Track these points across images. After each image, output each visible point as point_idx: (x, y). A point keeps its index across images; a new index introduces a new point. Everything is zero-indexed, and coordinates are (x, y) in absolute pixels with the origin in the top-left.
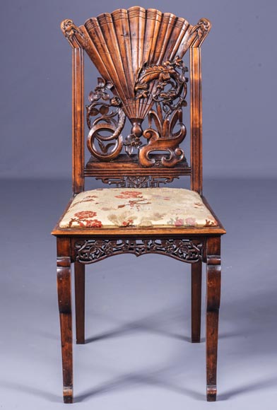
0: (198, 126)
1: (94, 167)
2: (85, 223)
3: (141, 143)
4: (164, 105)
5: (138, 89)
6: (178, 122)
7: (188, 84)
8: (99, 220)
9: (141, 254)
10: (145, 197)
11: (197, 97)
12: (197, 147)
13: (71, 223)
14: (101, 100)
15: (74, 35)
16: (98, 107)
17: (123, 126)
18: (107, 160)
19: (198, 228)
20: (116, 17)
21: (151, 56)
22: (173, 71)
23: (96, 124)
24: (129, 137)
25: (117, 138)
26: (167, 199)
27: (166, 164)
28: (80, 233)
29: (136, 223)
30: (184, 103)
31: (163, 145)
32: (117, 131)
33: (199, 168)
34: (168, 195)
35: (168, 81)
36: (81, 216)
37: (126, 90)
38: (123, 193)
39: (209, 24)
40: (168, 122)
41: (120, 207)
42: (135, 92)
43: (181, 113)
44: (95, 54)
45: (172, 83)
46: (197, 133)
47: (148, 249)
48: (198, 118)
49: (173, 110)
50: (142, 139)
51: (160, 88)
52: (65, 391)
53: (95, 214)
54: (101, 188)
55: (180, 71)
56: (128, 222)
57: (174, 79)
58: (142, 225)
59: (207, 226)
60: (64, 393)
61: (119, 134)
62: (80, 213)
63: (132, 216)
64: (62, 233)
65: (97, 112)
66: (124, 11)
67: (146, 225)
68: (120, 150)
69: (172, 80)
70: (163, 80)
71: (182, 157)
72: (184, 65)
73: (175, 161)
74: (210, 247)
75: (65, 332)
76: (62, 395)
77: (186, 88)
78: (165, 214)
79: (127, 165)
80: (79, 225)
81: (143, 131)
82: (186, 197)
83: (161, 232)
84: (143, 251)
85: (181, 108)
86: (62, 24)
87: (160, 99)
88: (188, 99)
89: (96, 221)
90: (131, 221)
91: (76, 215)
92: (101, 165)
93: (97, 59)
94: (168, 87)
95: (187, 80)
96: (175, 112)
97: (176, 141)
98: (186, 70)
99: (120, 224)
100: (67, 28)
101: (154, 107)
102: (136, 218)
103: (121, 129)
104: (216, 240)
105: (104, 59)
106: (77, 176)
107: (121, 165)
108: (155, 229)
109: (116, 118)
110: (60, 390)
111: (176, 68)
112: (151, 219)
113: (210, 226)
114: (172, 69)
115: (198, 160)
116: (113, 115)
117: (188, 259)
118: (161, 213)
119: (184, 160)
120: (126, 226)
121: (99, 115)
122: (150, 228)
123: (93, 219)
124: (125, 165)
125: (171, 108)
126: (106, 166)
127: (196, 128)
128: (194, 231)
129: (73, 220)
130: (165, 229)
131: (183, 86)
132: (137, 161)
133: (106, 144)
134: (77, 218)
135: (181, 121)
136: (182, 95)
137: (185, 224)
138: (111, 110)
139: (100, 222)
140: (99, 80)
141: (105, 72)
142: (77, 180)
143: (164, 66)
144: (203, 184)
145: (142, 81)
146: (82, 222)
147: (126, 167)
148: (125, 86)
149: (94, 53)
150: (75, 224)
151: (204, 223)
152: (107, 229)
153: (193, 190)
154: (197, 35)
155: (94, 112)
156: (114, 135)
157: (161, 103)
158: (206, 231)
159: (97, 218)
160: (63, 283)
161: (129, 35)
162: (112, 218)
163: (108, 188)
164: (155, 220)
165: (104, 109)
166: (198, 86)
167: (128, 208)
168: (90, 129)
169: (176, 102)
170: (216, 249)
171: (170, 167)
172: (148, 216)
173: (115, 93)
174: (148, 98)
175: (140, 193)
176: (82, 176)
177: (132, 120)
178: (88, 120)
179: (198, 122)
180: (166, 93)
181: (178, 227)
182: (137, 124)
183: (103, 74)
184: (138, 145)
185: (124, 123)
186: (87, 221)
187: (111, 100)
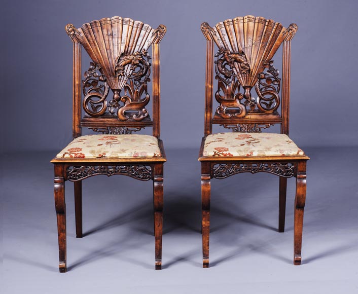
0: (157, 95)
1: (88, 121)
2: (73, 155)
3: (119, 105)
4: (135, 80)
5: (118, 70)
6: (144, 91)
7: (151, 68)
8: (83, 153)
9: (111, 175)
10: (119, 139)
11: (157, 76)
12: (157, 108)
13: (64, 155)
14: (93, 77)
15: (74, 34)
16: (90, 82)
17: (108, 94)
18: (96, 116)
19: (148, 158)
20: (103, 23)
21: (127, 49)
22: (141, 59)
23: (89, 93)
24: (111, 101)
25: (103, 102)
26: (133, 141)
27: (137, 119)
28: (70, 161)
29: (108, 155)
30: (148, 80)
31: (134, 107)
32: (103, 98)
33: (158, 121)
34: (134, 138)
35: (138, 65)
36: (71, 151)
37: (109, 71)
38: (104, 137)
39: (165, 28)
40: (137, 91)
41: (99, 145)
42: (116, 72)
43: (146, 86)
44: (89, 47)
45: (140, 67)
46: (157, 99)
47: (116, 172)
48: (157, 89)
49: (141, 84)
50: (120, 103)
51: (132, 69)
52: (61, 264)
53: (81, 150)
54: (92, 134)
55: (146, 59)
56: (102, 154)
57: (142, 63)
58: (111, 156)
59: (154, 157)
60: (60, 266)
61: (104, 99)
62: (71, 149)
63: (106, 150)
64: (58, 161)
65: (90, 85)
66: (109, 19)
67: (114, 156)
68: (106, 110)
69: (140, 64)
70: (134, 64)
71: (146, 114)
72: (148, 54)
73: (142, 117)
74: (156, 171)
75: (60, 226)
76: (58, 267)
77: (150, 70)
78: (128, 149)
79: (110, 120)
80: (69, 156)
81: (120, 97)
82: (146, 140)
83: (124, 161)
84: (112, 173)
85: (146, 83)
86: (67, 27)
87: (132, 77)
88: (151, 77)
89: (81, 154)
90: (105, 154)
91: (69, 150)
92: (92, 119)
93: (90, 50)
94: (138, 69)
95: (150, 65)
96: (142, 85)
97: (143, 104)
98: (149, 58)
99: (97, 156)
100: (69, 30)
101: (129, 83)
102: (108, 152)
103: (106, 96)
104: (160, 166)
105: (95, 50)
106: (76, 127)
107: (106, 120)
108: (120, 159)
109: (103, 89)
110: (57, 264)
111: (144, 57)
112: (118, 152)
113: (156, 157)
114: (140, 57)
115: (157, 116)
116: (101, 87)
117: (142, 178)
118: (125, 149)
119: (148, 116)
120: (101, 157)
121: (92, 87)
122: (117, 158)
123: (79, 152)
124: (108, 119)
125: (140, 82)
126: (95, 120)
127: (156, 96)
128: (145, 160)
129: (66, 153)
130: (127, 159)
131: (148, 68)
132: (117, 117)
133: (95, 105)
134: (69, 152)
135: (146, 91)
136: (147, 75)
137: (140, 156)
138: (100, 83)
139: (84, 155)
140: (92, 64)
141: (95, 58)
142: (76, 129)
143: (135, 56)
144: (161, 132)
145: (120, 65)
146: (72, 154)
147: (109, 121)
148: (109, 68)
149: (87, 46)
150: (67, 156)
151: (153, 155)
152: (88, 159)
153: (154, 136)
154: (157, 35)
155: (87, 84)
156: (101, 100)
157: (133, 79)
158: (154, 160)
159: (82, 152)
160: (58, 193)
161: (112, 34)
162: (92, 152)
163: (97, 134)
164: (120, 153)
165: (95, 83)
166: (158, 68)
167: (104, 146)
168: (85, 96)
169: (143, 79)
170: (160, 171)
171: (139, 121)
172: (116, 151)
173: (102, 73)
174: (124, 76)
175: (116, 137)
176: (80, 127)
177: (114, 91)
178: (83, 90)
179: (157, 92)
180: (136, 73)
181: (135, 157)
182: (117, 93)
183: (94, 60)
184: (117, 106)
185: (108, 92)
186: (75, 154)
187: (99, 77)
